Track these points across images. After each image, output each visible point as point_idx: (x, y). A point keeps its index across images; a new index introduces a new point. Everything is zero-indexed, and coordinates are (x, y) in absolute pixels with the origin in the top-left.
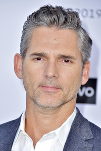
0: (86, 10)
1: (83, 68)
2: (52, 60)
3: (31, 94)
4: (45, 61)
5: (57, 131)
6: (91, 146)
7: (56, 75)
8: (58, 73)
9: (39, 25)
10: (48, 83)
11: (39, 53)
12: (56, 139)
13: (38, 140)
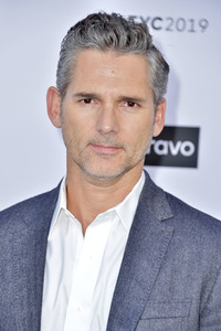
0: (182, 19)
1: (156, 111)
2: (109, 105)
3: (76, 156)
4: (97, 106)
5: (118, 208)
6: (171, 229)
7: (116, 130)
8: (118, 126)
9: (87, 47)
10: (103, 140)
11: (88, 92)
12: (116, 220)
13: (88, 224)
